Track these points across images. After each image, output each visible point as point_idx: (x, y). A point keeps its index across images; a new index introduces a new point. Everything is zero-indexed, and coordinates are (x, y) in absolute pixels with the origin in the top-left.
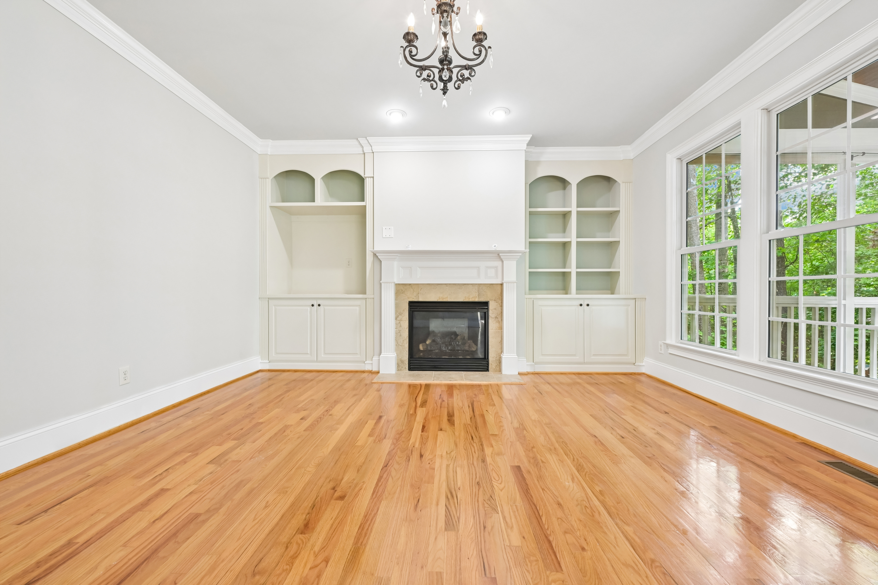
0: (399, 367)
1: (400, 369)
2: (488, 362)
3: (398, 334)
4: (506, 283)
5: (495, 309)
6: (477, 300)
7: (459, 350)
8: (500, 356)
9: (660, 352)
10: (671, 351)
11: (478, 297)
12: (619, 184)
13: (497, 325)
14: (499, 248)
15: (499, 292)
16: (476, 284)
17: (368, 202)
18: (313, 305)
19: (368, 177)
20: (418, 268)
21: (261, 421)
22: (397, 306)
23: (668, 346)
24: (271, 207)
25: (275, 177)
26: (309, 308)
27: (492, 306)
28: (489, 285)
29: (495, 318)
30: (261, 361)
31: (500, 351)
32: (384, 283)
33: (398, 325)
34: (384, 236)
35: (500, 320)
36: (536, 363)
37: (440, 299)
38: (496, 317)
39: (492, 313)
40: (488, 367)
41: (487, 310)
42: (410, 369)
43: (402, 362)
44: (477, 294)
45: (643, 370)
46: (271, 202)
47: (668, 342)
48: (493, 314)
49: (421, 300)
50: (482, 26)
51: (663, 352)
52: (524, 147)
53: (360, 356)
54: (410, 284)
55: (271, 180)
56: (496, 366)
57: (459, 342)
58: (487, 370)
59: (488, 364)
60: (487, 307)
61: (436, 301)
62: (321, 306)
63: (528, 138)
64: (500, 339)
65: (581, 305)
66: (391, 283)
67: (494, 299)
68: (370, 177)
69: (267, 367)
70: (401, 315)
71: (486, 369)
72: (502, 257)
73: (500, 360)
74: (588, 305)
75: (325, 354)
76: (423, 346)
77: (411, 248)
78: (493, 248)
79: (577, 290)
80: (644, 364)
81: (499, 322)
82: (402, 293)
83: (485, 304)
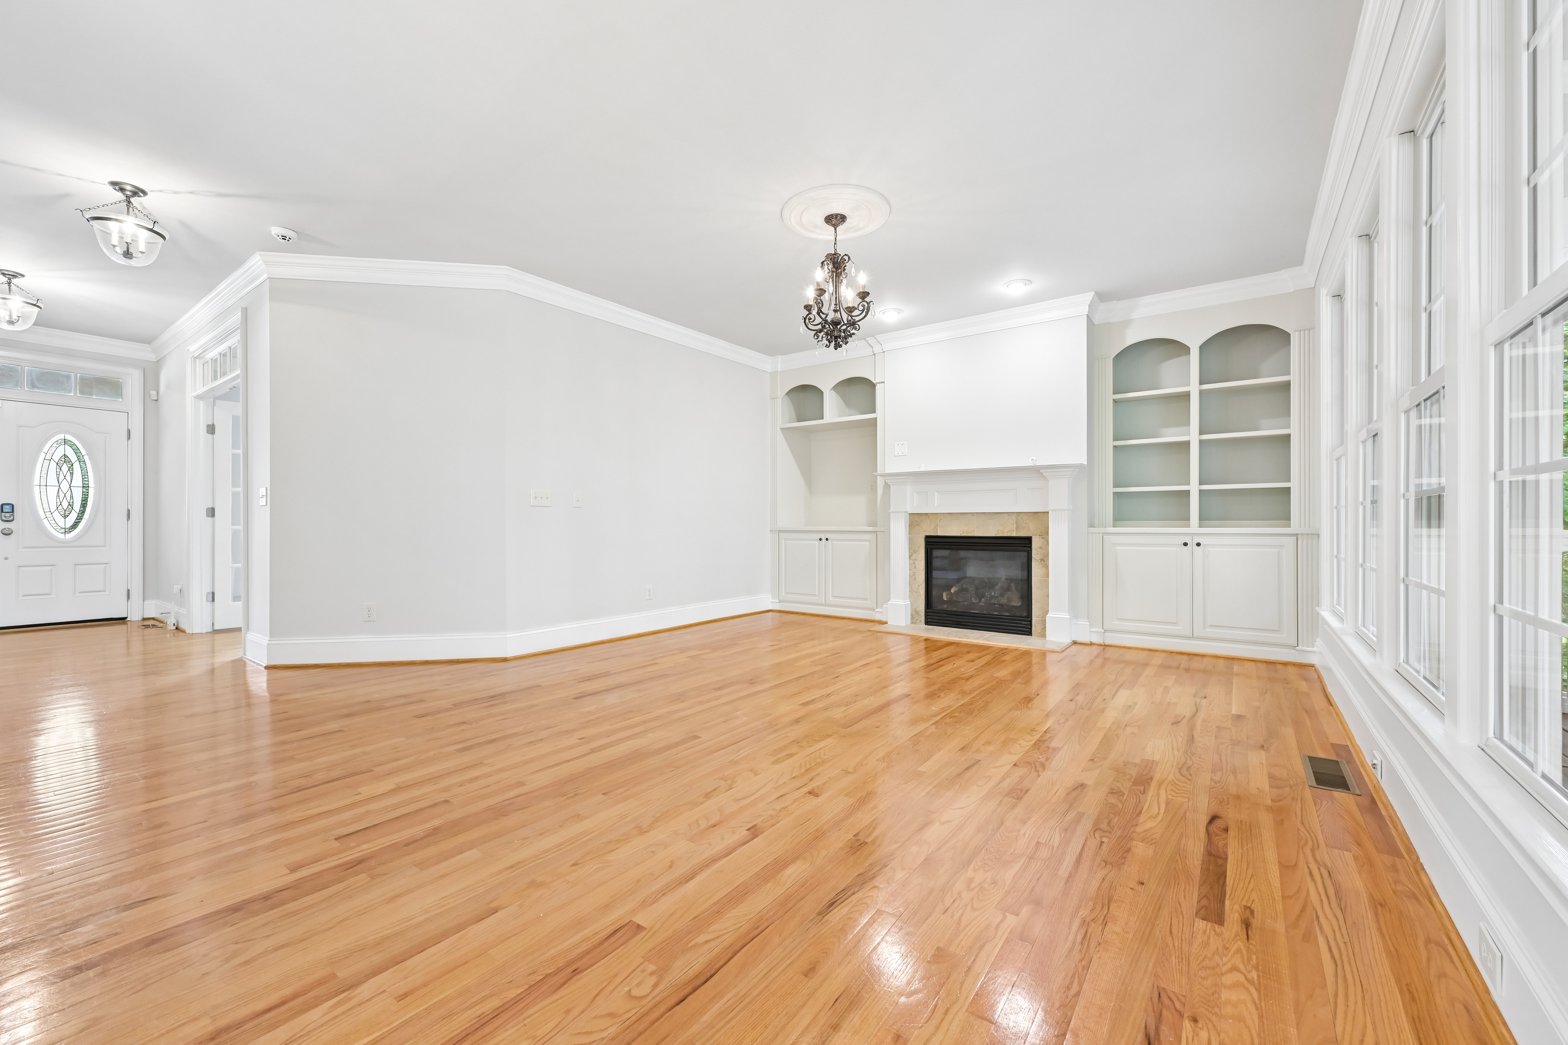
0: (913, 621)
1: (914, 621)
2: (1031, 621)
3: (912, 577)
4: (1053, 510)
5: (1041, 548)
6: (1014, 535)
7: (996, 604)
11: (1016, 530)
12: (1289, 334)
13: (1044, 570)
14: (1041, 462)
15: (1044, 523)
16: (1014, 513)
17: (878, 414)
18: (821, 540)
19: (879, 383)
20: (936, 493)
21: (738, 643)
22: (911, 542)
24: (782, 429)
25: (787, 394)
26: (817, 543)
27: (1035, 543)
28: (1031, 514)
29: (1041, 561)
30: (771, 600)
32: (893, 512)
33: (912, 566)
34: (896, 454)
35: (1047, 563)
36: (1109, 631)
37: (963, 533)
39: (1035, 556)
40: (1031, 629)
41: (1028, 549)
42: (927, 623)
43: (917, 613)
44: (1019, 526)
46: (782, 423)
47: (1320, 608)
48: (1037, 554)
49: (940, 534)
50: (864, 287)
52: (1085, 310)
54: (927, 514)
55: (782, 399)
56: (1041, 628)
57: (995, 593)
59: (1031, 625)
60: (1028, 545)
61: (959, 535)
62: (829, 541)
63: (1089, 297)
64: (1046, 591)
66: (903, 512)
67: (1039, 534)
68: (881, 383)
69: (777, 607)
70: (915, 553)
71: (1029, 632)
72: (1044, 474)
74: (1198, 545)
75: (834, 597)
76: (947, 595)
77: (923, 468)
78: (1029, 463)
79: (1198, 520)
80: (1315, 649)
81: (1044, 566)
82: (917, 525)
83: (1029, 540)
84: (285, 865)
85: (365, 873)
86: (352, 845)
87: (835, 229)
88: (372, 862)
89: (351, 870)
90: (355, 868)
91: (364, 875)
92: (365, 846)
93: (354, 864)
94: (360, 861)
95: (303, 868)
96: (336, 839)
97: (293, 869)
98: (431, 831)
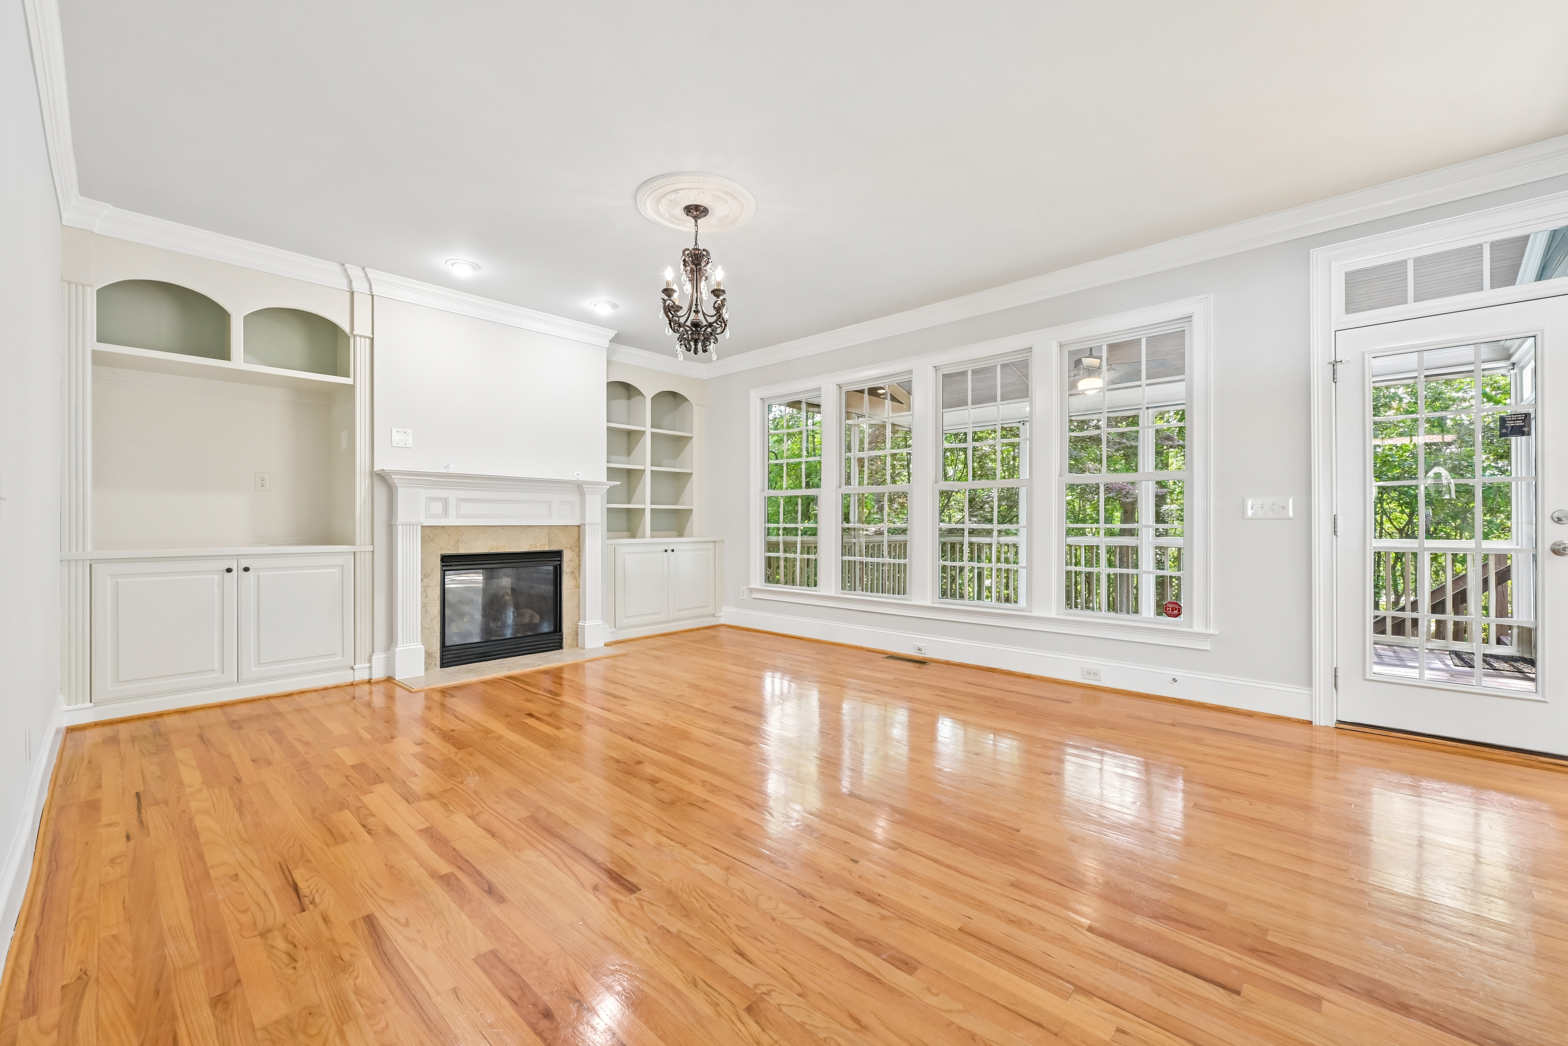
0: (426, 664)
2: (561, 636)
3: (424, 609)
4: (589, 524)
5: (571, 560)
6: (546, 549)
8: (577, 625)
9: (743, 598)
10: (755, 595)
11: (549, 544)
12: (692, 406)
13: (574, 582)
14: (582, 477)
15: (576, 536)
16: (546, 526)
17: (358, 380)
18: (229, 570)
19: (360, 336)
20: (458, 501)
22: (423, 563)
23: (751, 590)
24: (93, 352)
26: (219, 577)
27: (567, 557)
28: (562, 527)
30: (67, 707)
31: (578, 619)
32: (401, 527)
33: (425, 589)
34: (395, 444)
35: (577, 575)
36: (620, 629)
37: (492, 550)
38: (572, 572)
39: (566, 568)
40: (561, 643)
41: (559, 563)
42: (443, 665)
43: (429, 654)
44: (547, 540)
45: (722, 621)
46: (97, 342)
47: (752, 586)
48: (568, 567)
49: (462, 551)
51: (745, 598)
52: (606, 344)
53: (341, 658)
54: (443, 527)
55: (96, 291)
56: (573, 640)
58: (561, 647)
59: (561, 639)
60: (559, 559)
61: (487, 552)
62: (250, 570)
63: (612, 333)
64: (577, 602)
65: (666, 551)
66: (417, 525)
67: (569, 547)
68: (366, 337)
69: (86, 718)
70: (428, 576)
71: (559, 645)
72: (583, 490)
73: (577, 631)
74: (673, 551)
75: (259, 663)
78: (575, 477)
79: (651, 530)
80: (722, 614)
81: (575, 578)
82: (430, 541)
83: (558, 554)
84: (1320, 1012)
85: (1266, 940)
86: (1235, 972)
87: (696, 221)
88: (1249, 941)
89: (1272, 951)
90: (1267, 950)
91: (1269, 938)
92: (1228, 960)
93: (1261, 954)
94: (1254, 952)
95: (1307, 992)
96: (1238, 993)
97: (1315, 1001)
98: (1162, 920)
